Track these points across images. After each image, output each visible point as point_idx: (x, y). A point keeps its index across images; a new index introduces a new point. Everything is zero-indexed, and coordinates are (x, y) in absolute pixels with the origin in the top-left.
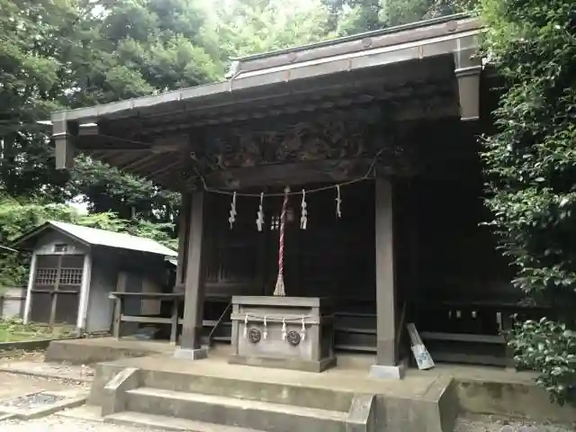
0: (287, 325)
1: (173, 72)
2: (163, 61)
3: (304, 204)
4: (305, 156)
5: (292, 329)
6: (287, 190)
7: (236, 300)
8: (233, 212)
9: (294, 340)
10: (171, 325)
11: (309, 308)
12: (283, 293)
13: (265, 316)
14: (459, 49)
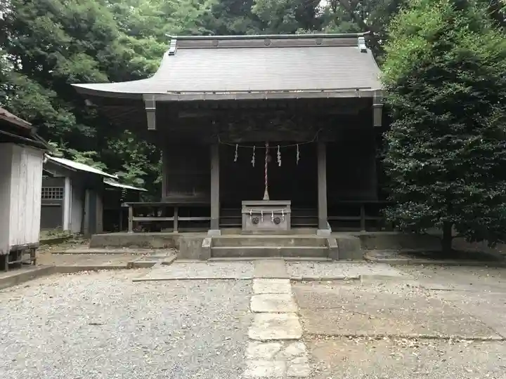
0: (274, 214)
1: (84, 25)
2: (76, 15)
3: (279, 153)
4: (283, 129)
5: (276, 216)
6: (267, 145)
7: (244, 203)
8: (236, 156)
9: (277, 222)
10: (173, 221)
11: (286, 206)
12: (268, 199)
13: (262, 211)
14: (375, 96)
